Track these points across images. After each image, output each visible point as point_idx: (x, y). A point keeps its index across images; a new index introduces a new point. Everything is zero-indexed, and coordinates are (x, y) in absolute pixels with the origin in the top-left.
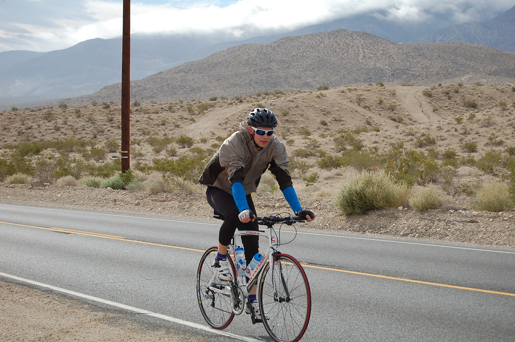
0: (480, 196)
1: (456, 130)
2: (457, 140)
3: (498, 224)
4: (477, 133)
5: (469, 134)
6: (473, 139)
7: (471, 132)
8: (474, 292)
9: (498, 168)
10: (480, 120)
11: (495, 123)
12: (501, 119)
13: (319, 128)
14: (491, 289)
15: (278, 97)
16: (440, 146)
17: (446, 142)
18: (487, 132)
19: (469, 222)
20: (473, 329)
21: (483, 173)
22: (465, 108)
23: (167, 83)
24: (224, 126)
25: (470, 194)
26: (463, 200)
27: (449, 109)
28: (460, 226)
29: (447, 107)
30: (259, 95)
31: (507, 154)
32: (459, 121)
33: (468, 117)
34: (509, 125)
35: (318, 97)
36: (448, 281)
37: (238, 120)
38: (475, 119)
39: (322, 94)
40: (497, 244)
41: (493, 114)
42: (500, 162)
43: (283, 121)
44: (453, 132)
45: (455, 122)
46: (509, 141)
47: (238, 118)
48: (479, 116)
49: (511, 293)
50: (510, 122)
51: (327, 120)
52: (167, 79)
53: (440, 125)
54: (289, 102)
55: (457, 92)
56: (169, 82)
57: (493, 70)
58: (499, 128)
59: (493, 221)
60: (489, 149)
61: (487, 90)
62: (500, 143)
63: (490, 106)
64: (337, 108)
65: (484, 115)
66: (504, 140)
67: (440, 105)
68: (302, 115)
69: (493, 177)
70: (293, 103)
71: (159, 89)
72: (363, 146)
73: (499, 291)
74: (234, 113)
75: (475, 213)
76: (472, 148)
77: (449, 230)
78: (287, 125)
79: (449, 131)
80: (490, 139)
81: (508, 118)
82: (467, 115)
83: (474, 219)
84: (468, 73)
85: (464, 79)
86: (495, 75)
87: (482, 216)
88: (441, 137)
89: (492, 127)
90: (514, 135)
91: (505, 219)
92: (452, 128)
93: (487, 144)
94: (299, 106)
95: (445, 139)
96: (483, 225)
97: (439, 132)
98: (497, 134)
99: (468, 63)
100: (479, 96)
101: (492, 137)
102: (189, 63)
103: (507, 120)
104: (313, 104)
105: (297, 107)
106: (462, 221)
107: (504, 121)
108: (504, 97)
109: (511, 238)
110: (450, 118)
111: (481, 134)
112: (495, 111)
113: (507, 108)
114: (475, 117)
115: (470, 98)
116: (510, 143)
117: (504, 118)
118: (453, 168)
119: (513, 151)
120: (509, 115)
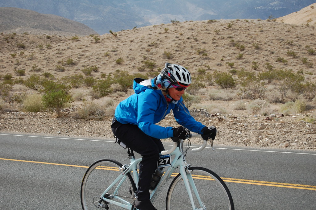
0: (26, 103)
1: (12, 62)
2: (12, 68)
3: (36, 120)
4: (25, 64)
5: (20, 64)
6: (23, 67)
7: (21, 63)
8: (20, 162)
9: (37, 85)
10: (27, 56)
11: (36, 58)
12: (40, 55)
14: (31, 160)
16: (2, 72)
17: (6, 69)
18: (31, 63)
19: (19, 119)
20: (19, 185)
21: (28, 88)
22: (18, 48)
25: (19, 101)
26: (15, 106)
27: (8, 49)
28: (13, 121)
29: (6, 47)
31: (44, 77)
32: (14, 56)
33: (19, 54)
34: (45, 59)
36: (4, 156)
40: (36, 132)
41: (35, 52)
42: (39, 82)
44: (10, 63)
45: (11, 57)
46: (44, 69)
48: (26, 53)
49: (43, 162)
50: (45, 57)
53: (2, 59)
55: (12, 38)
57: (35, 25)
58: (38, 61)
59: (34, 118)
60: (32, 73)
61: (31, 37)
62: (39, 70)
63: (33, 47)
65: (30, 53)
66: (41, 68)
67: (2, 46)
69: (34, 91)
73: (35, 161)
75: (22, 113)
76: (22, 73)
77: (6, 124)
79: (7, 62)
80: (33, 67)
81: (44, 55)
82: (19, 52)
83: (22, 117)
84: (20, 27)
85: (17, 30)
86: (36, 28)
87: (26, 115)
88: (3, 66)
89: (35, 60)
90: (47, 65)
91: (41, 116)
92: (10, 61)
93: (31, 71)
95: (5, 68)
96: (28, 121)
97: (2, 63)
98: (37, 64)
99: (20, 20)
100: (26, 41)
101: (35, 66)
103: (43, 56)
106: (15, 119)
107: (42, 57)
108: (42, 42)
109: (44, 128)
110: (8, 54)
111: (28, 64)
112: (36, 50)
113: (43, 48)
114: (24, 54)
115: (21, 42)
116: (46, 70)
117: (42, 55)
118: (10, 86)
119: (47, 75)
120: (45, 53)
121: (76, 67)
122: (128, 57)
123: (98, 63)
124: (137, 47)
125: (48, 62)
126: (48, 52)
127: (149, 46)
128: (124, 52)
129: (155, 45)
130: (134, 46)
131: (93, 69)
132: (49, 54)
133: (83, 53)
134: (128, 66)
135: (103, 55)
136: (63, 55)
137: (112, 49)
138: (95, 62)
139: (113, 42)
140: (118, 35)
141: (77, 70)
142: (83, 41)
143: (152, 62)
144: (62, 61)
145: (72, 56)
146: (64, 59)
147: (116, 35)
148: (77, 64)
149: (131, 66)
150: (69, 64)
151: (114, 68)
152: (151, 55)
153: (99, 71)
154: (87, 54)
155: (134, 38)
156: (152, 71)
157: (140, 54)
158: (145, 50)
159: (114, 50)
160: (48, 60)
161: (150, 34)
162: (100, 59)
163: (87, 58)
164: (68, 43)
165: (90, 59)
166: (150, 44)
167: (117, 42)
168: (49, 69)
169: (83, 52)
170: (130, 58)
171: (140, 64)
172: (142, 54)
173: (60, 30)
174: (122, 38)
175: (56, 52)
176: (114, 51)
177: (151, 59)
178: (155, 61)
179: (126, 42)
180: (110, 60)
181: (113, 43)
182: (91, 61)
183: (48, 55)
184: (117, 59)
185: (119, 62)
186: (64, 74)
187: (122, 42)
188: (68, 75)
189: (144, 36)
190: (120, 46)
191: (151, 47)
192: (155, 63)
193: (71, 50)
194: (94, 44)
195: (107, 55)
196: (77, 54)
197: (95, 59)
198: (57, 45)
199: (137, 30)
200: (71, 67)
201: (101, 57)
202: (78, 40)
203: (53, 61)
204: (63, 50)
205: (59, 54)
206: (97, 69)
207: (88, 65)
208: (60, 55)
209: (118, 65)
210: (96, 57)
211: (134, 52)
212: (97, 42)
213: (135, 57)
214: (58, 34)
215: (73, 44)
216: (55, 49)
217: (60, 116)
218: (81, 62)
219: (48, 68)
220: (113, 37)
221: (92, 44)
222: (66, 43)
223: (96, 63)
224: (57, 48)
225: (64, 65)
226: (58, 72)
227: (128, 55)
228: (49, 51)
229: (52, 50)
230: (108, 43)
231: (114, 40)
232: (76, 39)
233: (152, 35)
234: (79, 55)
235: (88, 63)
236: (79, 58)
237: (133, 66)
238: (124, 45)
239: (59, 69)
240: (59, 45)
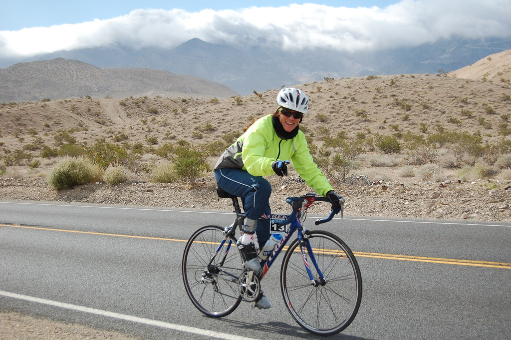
0: (155, 173)
1: (143, 129)
2: (144, 136)
3: (167, 192)
4: (158, 131)
5: (152, 131)
6: (155, 135)
8: (143, 239)
9: (171, 154)
10: (159, 122)
11: (169, 124)
12: (174, 120)
16: (131, 140)
17: (136, 138)
18: (165, 130)
19: (147, 191)
20: (138, 266)
21: (160, 157)
22: (149, 114)
25: (148, 171)
26: (144, 176)
27: (138, 115)
28: (140, 194)
29: (137, 113)
31: (178, 145)
32: (145, 122)
33: (151, 120)
34: (180, 125)
35: (43, 106)
38: (156, 121)
39: (45, 105)
40: (166, 206)
41: (168, 117)
42: (173, 150)
43: (17, 125)
44: (141, 130)
45: (142, 123)
46: (179, 136)
48: (158, 118)
50: (180, 123)
51: (50, 123)
53: (132, 126)
54: (21, 111)
55: (143, 102)
57: (169, 87)
58: (172, 127)
59: (164, 189)
60: (165, 142)
61: (164, 101)
62: (174, 138)
63: (167, 112)
64: (57, 115)
65: (162, 118)
66: (176, 135)
67: (132, 112)
68: (31, 120)
69: (166, 160)
70: (24, 111)
75: (151, 184)
76: (154, 142)
77: (132, 197)
78: (20, 128)
79: (138, 130)
80: (167, 135)
81: (179, 120)
82: (151, 118)
83: (150, 188)
84: (152, 90)
85: (149, 93)
86: (171, 91)
87: (156, 187)
88: (132, 134)
89: (168, 127)
90: (183, 132)
91: (172, 188)
92: (140, 127)
93: (165, 139)
94: (29, 113)
95: (135, 135)
96: (157, 193)
97: (131, 130)
98: (171, 131)
99: (152, 83)
100: (159, 106)
101: (168, 133)
104: (39, 112)
105: (27, 114)
106: (142, 191)
107: (176, 122)
108: (177, 106)
109: (176, 201)
110: (138, 121)
111: (160, 131)
112: (170, 115)
113: (178, 113)
114: (156, 119)
115: (152, 107)
116: (181, 138)
117: (176, 120)
118: (139, 155)
119: (182, 143)
120: (180, 118)
121: (215, 133)
123: (241, 128)
125: (184, 129)
131: (235, 135)
132: (185, 119)
133: (223, 118)
135: (246, 119)
136: (200, 120)
137: (256, 112)
138: (238, 127)
139: (258, 103)
140: (263, 96)
141: (217, 137)
142: (223, 103)
143: (303, 125)
144: (200, 127)
145: (211, 121)
146: (202, 124)
147: (260, 96)
148: (217, 130)
150: (207, 130)
154: (228, 118)
159: (258, 112)
160: (183, 126)
162: (243, 123)
163: (228, 123)
164: (206, 106)
165: (231, 124)
167: (262, 103)
169: (223, 115)
173: (197, 93)
174: (268, 99)
175: (193, 117)
176: (259, 115)
178: (306, 125)
181: (258, 105)
182: (232, 126)
183: (183, 120)
186: (202, 142)
187: (268, 103)
188: (206, 143)
192: (307, 128)
193: (209, 114)
194: (236, 107)
195: (251, 119)
197: (237, 124)
198: (194, 109)
200: (210, 133)
201: (243, 121)
202: (217, 102)
203: (189, 126)
204: (200, 114)
205: (196, 118)
207: (229, 131)
208: (198, 121)
210: (238, 121)
212: (239, 105)
214: (195, 97)
215: (212, 107)
216: (192, 113)
217: (195, 187)
218: (221, 127)
219: (184, 136)
220: (258, 99)
221: (233, 107)
222: (204, 106)
224: (194, 112)
225: (202, 132)
226: (195, 139)
228: (184, 116)
229: (188, 114)
230: (252, 106)
232: (215, 102)
234: (218, 119)
235: (229, 128)
236: (219, 123)
239: (197, 136)
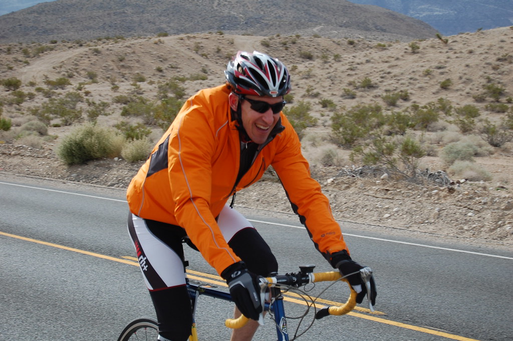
4: (297, 85)
10: (301, 72)
11: (314, 76)
12: (321, 71)
13: (154, 75)
15: (116, 43)
18: (306, 84)
23: (18, 24)
24: (58, 70)
30: (100, 40)
34: (328, 78)
35: (156, 43)
37: (73, 64)
38: (297, 71)
39: (160, 41)
41: (314, 67)
43: (119, 67)
46: (325, 94)
47: (73, 62)
48: (301, 67)
50: (329, 75)
51: (164, 66)
52: (20, 19)
54: (126, 48)
55: (294, 43)
56: (21, 23)
58: (317, 80)
61: (323, 42)
62: (316, 95)
64: (174, 55)
65: (306, 67)
66: (320, 92)
68: (138, 61)
70: (130, 49)
71: (11, 30)
72: (185, 95)
74: (70, 56)
78: (123, 71)
80: (308, 91)
81: (328, 71)
89: (312, 79)
90: (331, 88)
93: (304, 96)
94: (136, 51)
98: (315, 86)
100: (315, 48)
101: (310, 89)
102: (42, 3)
103: (327, 73)
104: (150, 50)
105: (134, 53)
107: (324, 74)
111: (301, 86)
112: (318, 63)
113: (329, 61)
114: (297, 68)
117: (324, 71)
120: (330, 68)
121: (375, 91)
122: (461, 78)
123: (411, 86)
124: (477, 62)
125: (333, 83)
126: (335, 67)
127: (499, 60)
128: (456, 69)
129: (509, 60)
130: (473, 60)
131: (401, 95)
132: (336, 69)
133: (389, 70)
134: (459, 93)
135: (421, 74)
136: (357, 72)
137: (436, 64)
138: (407, 84)
139: (440, 52)
140: (450, 41)
141: (376, 97)
142: (393, 49)
143: (499, 86)
144: (354, 82)
145: (371, 74)
146: (359, 78)
147: (446, 42)
148: (377, 87)
149: (464, 93)
150: (364, 87)
151: (436, 96)
152: (499, 76)
153: (411, 100)
154: (395, 71)
155: (476, 47)
156: (496, 103)
157: (481, 73)
158: (490, 67)
159: (440, 65)
160: (332, 79)
161: (502, 41)
162: (416, 80)
163: (395, 78)
164: (368, 52)
165: (399, 80)
166: (500, 56)
167: (447, 52)
168: (333, 94)
169: (389, 67)
170: (464, 79)
171: (480, 90)
172: (485, 73)
174: (457, 47)
175: (347, 67)
176: (440, 68)
177: (499, 83)
178: (505, 85)
179: (461, 52)
180: (432, 82)
181: (440, 54)
182: (400, 82)
183: (334, 71)
184: (443, 80)
185: (445, 86)
186: (354, 103)
187: (455, 53)
188: (360, 105)
189: (493, 44)
190: (451, 59)
191: (501, 63)
192: (505, 89)
193: (370, 65)
194: (409, 56)
195: (428, 73)
196: (380, 71)
197: (407, 80)
198: (351, 56)
199: (482, 33)
200: (368, 91)
201: (417, 77)
202: (385, 48)
203: (341, 81)
204: (358, 64)
205: (351, 69)
206: (408, 96)
207: (395, 90)
208: (353, 73)
209: (444, 91)
210: (409, 77)
211: (472, 69)
212: (414, 53)
213: (473, 78)
215: (376, 55)
216: (347, 62)
218: (384, 84)
219: (331, 93)
220: (442, 45)
221: (406, 56)
222: (365, 52)
223: (408, 86)
224: (351, 60)
225: (357, 88)
226: (346, 98)
227: (461, 75)
228: (336, 65)
229: (342, 63)
230: (432, 55)
231: (442, 48)
233: (505, 43)
234: (382, 72)
235: (396, 86)
236: (382, 77)
237: (468, 93)
238: (457, 57)
239: (348, 95)
240: (354, 57)
